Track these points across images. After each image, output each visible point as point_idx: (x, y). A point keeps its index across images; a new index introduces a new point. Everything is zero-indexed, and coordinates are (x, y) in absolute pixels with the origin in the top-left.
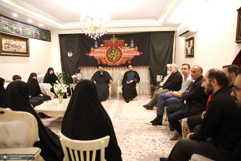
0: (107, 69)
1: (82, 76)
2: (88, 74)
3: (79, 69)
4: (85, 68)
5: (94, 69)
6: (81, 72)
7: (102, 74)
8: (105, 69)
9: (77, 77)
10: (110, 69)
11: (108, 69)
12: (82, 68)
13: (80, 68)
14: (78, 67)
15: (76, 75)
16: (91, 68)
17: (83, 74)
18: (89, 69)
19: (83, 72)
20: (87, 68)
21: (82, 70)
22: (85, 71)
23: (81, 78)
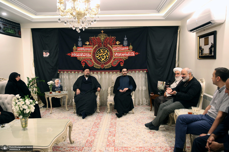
0: (93, 73)
1: (61, 82)
2: (69, 78)
3: (58, 72)
4: (65, 72)
5: (76, 72)
6: (60, 77)
8: (92, 73)
9: (55, 83)
10: (97, 73)
11: (95, 73)
12: (61, 71)
13: (59, 71)
14: (56, 71)
15: (54, 81)
16: (73, 72)
17: (63, 79)
18: (71, 72)
19: (63, 77)
20: (69, 71)
21: (62, 74)
22: (66, 75)
23: (60, 85)
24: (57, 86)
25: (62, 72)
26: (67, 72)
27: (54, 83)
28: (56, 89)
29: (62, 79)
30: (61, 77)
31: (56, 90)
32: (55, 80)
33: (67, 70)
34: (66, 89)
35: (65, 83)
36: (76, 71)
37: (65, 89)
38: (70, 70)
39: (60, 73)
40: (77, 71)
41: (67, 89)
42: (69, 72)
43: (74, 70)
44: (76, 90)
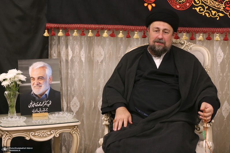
0: (192, 39)
2: (90, 61)
3: (46, 34)
4: (75, 33)
5: (121, 35)
6: (54, 52)
7: (158, 62)
8: (184, 37)
9: (29, 80)
10: (209, 39)
11: (200, 37)
12: (58, 29)
13: (49, 30)
15: (25, 70)
16: (105, 34)
17: (67, 61)
18: (98, 35)
19: (67, 55)
20: (88, 29)
21: (62, 41)
22: (77, 47)
23: (48, 88)
24: (36, 91)
25: (60, 34)
26: (83, 34)
27: (23, 78)
28: (32, 105)
29: (63, 64)
30: (59, 54)
31: (32, 108)
32: (31, 69)
33: (82, 26)
34: (78, 104)
35: (73, 80)
36: (118, 30)
37: (72, 103)
38: (93, 26)
39: (55, 38)
40: (124, 30)
41: (82, 107)
42: (90, 34)
43: (110, 27)
44: (115, 111)
